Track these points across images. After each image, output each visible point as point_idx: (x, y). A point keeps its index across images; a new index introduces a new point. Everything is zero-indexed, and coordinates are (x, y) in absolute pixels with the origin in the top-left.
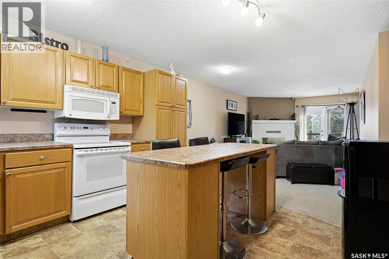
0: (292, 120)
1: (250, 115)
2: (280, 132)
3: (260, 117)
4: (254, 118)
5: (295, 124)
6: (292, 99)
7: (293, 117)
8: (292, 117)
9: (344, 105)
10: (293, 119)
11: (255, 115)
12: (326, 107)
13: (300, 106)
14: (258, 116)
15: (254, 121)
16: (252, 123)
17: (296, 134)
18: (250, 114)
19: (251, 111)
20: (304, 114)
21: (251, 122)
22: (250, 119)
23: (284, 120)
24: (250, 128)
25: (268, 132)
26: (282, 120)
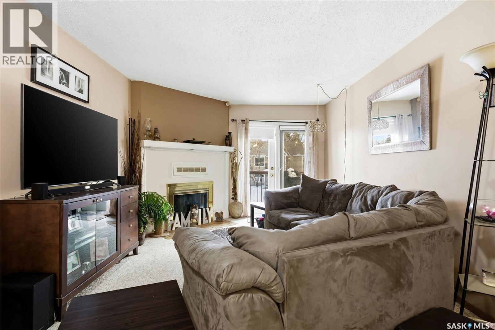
0: (226, 145)
1: (136, 127)
2: (204, 170)
3: (161, 133)
4: (145, 134)
5: (231, 154)
6: (226, 104)
7: (228, 141)
8: (226, 140)
9: (304, 124)
10: (229, 143)
11: (148, 126)
12: (279, 126)
13: (239, 120)
14: (156, 131)
15: (146, 143)
16: (142, 148)
17: (232, 172)
18: (137, 124)
19: (139, 116)
20: (246, 137)
21: (138, 143)
22: (136, 137)
23: (212, 145)
24: (135, 159)
25: (179, 170)
26: (208, 144)
